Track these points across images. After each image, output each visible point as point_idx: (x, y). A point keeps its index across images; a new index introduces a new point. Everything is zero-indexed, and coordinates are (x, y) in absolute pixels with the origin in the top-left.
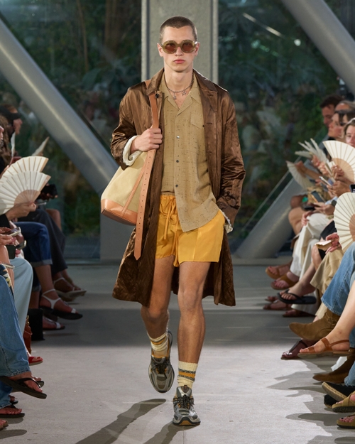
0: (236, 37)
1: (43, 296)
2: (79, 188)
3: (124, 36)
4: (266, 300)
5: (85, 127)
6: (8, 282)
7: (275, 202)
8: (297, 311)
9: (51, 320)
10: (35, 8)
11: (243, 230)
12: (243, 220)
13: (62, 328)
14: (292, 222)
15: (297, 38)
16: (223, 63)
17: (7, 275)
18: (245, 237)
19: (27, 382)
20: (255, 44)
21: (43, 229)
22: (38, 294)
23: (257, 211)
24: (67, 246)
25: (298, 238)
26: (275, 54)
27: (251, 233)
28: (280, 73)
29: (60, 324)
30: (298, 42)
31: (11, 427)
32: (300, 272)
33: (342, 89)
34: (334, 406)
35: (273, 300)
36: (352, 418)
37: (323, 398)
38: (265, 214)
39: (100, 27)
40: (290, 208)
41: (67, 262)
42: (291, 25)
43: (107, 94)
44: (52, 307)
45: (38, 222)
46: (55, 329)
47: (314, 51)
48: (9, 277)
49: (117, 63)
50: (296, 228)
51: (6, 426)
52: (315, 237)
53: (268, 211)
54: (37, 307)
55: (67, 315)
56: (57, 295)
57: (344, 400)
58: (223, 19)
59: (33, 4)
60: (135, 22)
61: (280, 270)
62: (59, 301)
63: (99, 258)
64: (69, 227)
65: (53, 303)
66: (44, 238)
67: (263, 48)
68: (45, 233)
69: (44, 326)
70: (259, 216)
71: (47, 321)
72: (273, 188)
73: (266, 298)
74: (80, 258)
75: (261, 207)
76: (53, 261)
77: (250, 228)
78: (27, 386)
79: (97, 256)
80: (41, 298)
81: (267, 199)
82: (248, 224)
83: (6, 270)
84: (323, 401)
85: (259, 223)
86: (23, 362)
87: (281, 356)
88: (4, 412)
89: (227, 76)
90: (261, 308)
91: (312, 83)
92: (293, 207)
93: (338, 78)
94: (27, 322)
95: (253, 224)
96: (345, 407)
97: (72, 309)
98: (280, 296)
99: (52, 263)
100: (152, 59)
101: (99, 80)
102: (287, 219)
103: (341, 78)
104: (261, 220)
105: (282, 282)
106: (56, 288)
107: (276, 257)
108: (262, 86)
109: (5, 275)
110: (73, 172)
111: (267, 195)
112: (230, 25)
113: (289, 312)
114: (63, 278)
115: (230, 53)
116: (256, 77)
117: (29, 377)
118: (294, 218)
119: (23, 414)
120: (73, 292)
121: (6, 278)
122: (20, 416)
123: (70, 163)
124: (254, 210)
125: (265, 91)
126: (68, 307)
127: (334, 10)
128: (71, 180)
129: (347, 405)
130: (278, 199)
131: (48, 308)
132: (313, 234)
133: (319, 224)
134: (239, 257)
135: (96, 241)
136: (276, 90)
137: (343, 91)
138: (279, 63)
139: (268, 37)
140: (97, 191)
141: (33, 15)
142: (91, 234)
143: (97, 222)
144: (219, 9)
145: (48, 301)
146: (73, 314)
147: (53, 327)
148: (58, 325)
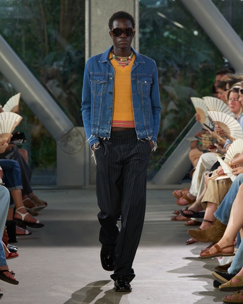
0: (152, 29)
1: (16, 211)
2: (42, 135)
3: (73, 28)
4: (174, 213)
5: (46, 92)
7: (179, 145)
8: (195, 221)
9: (21, 229)
10: (11, 9)
11: (157, 164)
12: (158, 157)
13: (30, 234)
14: (192, 159)
15: (196, 30)
16: (143, 47)
18: (158, 170)
19: (5, 273)
20: (166, 34)
21: (16, 164)
22: (13, 210)
23: (167, 151)
24: (33, 176)
25: (195, 170)
26: (180, 41)
27: (163, 166)
28: (183, 54)
30: (196, 33)
32: (197, 194)
33: (226, 65)
34: (220, 287)
35: (178, 213)
36: (234, 296)
37: (213, 282)
38: (173, 153)
39: (56, 22)
40: (190, 149)
41: (32, 188)
42: (190, 20)
43: (61, 69)
44: (23, 219)
46: (25, 235)
49: (68, 48)
50: (194, 163)
52: (207, 170)
53: (175, 151)
54: (12, 219)
55: (33, 225)
56: (26, 211)
57: (227, 283)
58: (142, 16)
59: (11, 6)
60: (81, 18)
61: (183, 193)
62: (28, 215)
63: (56, 184)
64: (35, 163)
65: (23, 216)
66: (17, 170)
67: (171, 36)
68: (18, 167)
69: (17, 232)
70: (168, 155)
71: (19, 229)
72: (178, 135)
73: (174, 212)
74: (43, 185)
75: (170, 148)
76: (23, 187)
77: (162, 163)
78: (4, 275)
79: (54, 183)
80: (14, 213)
81: (174, 143)
82: (160, 160)
84: (213, 285)
85: (168, 160)
86: (2, 258)
90: (170, 219)
91: (205, 62)
92: (192, 148)
93: (223, 58)
94: (5, 230)
95: (164, 160)
96: (228, 288)
97: (36, 221)
98: (182, 212)
99: (22, 188)
100: (93, 44)
101: (55, 60)
102: (188, 157)
103: (225, 57)
104: (169, 158)
105: (184, 201)
106: (25, 206)
107: (180, 184)
108: (170, 64)
110: (38, 124)
111: (174, 140)
112: (147, 20)
113: (189, 222)
114: (29, 199)
115: (148, 40)
116: (166, 57)
117: (7, 269)
118: (193, 156)
119: (2, 295)
120: (36, 207)
123: (36, 118)
124: (165, 150)
125: (172, 67)
126: (34, 219)
127: (220, 10)
128: (36, 130)
129: (229, 286)
130: (181, 143)
131: (20, 220)
132: (206, 167)
133: (210, 160)
134: (154, 183)
135: (54, 172)
136: (179, 66)
137: (227, 67)
138: (183, 47)
139: (175, 29)
140: (55, 137)
141: (9, 14)
142: (50, 168)
143: (55, 160)
144: (140, 9)
145: (20, 215)
146: (38, 224)
147: (22, 233)
148: (27, 232)
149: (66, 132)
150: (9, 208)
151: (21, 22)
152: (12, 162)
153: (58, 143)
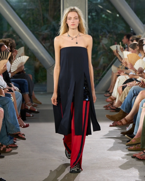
2: (40, 67)
3: (55, 13)
6: (12, 100)
7: (108, 72)
9: (28, 113)
10: (25, 4)
11: (97, 81)
12: (97, 78)
13: (33, 116)
17: (12, 97)
18: (98, 84)
19: (19, 135)
21: (26, 82)
22: (24, 104)
24: (35, 87)
26: (110, 19)
27: (100, 82)
28: (111, 26)
29: (32, 115)
30: (118, 15)
31: (13, 151)
32: (116, 96)
33: (132, 32)
38: (105, 76)
39: (47, 10)
42: (114, 9)
44: (29, 109)
45: (24, 79)
46: (30, 116)
47: (122, 19)
48: (13, 98)
49: (54, 23)
51: (11, 150)
53: (106, 74)
54: (24, 109)
55: (34, 112)
59: (24, 2)
62: (31, 107)
64: (36, 81)
65: (29, 107)
66: (26, 85)
67: (106, 17)
69: (27, 115)
70: (103, 76)
71: (28, 114)
74: (40, 91)
75: (103, 73)
76: (29, 93)
77: (100, 80)
79: (46, 91)
80: (25, 106)
81: (105, 70)
83: (12, 95)
87: (109, 126)
88: (10, 146)
89: (92, 27)
93: (130, 28)
95: (101, 79)
97: (36, 110)
101: (46, 29)
104: (103, 78)
105: (109, 100)
108: (104, 31)
109: (11, 97)
110: (38, 61)
112: (93, 9)
117: (20, 133)
119: (18, 147)
121: (11, 98)
122: (16, 147)
125: (105, 33)
126: (34, 109)
127: (129, 5)
128: (37, 64)
131: (28, 109)
134: (96, 91)
135: (46, 85)
136: (109, 32)
138: (111, 23)
139: (107, 13)
140: (46, 68)
141: (23, 6)
142: (44, 83)
143: (46, 79)
144: (88, 3)
145: (28, 107)
146: (36, 112)
147: (29, 116)
148: (31, 115)
149: (51, 65)
150: (22, 103)
151: (29, 10)
152: (23, 80)
153: (48, 70)
